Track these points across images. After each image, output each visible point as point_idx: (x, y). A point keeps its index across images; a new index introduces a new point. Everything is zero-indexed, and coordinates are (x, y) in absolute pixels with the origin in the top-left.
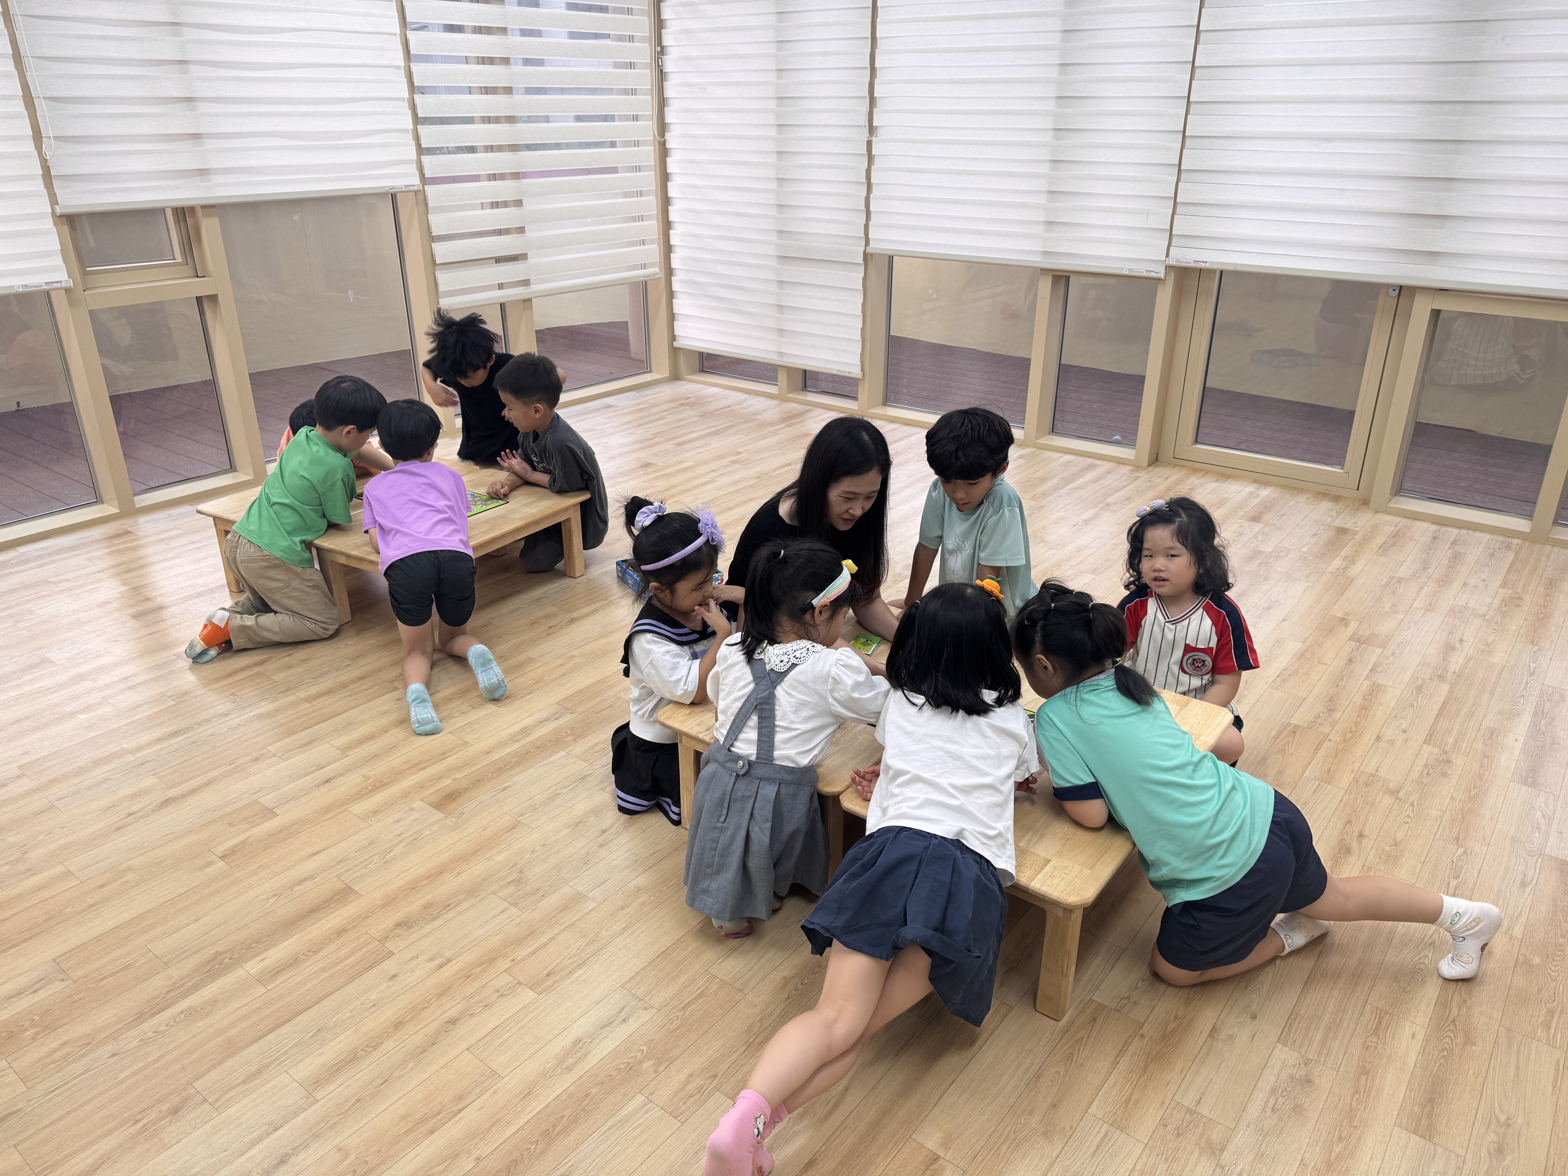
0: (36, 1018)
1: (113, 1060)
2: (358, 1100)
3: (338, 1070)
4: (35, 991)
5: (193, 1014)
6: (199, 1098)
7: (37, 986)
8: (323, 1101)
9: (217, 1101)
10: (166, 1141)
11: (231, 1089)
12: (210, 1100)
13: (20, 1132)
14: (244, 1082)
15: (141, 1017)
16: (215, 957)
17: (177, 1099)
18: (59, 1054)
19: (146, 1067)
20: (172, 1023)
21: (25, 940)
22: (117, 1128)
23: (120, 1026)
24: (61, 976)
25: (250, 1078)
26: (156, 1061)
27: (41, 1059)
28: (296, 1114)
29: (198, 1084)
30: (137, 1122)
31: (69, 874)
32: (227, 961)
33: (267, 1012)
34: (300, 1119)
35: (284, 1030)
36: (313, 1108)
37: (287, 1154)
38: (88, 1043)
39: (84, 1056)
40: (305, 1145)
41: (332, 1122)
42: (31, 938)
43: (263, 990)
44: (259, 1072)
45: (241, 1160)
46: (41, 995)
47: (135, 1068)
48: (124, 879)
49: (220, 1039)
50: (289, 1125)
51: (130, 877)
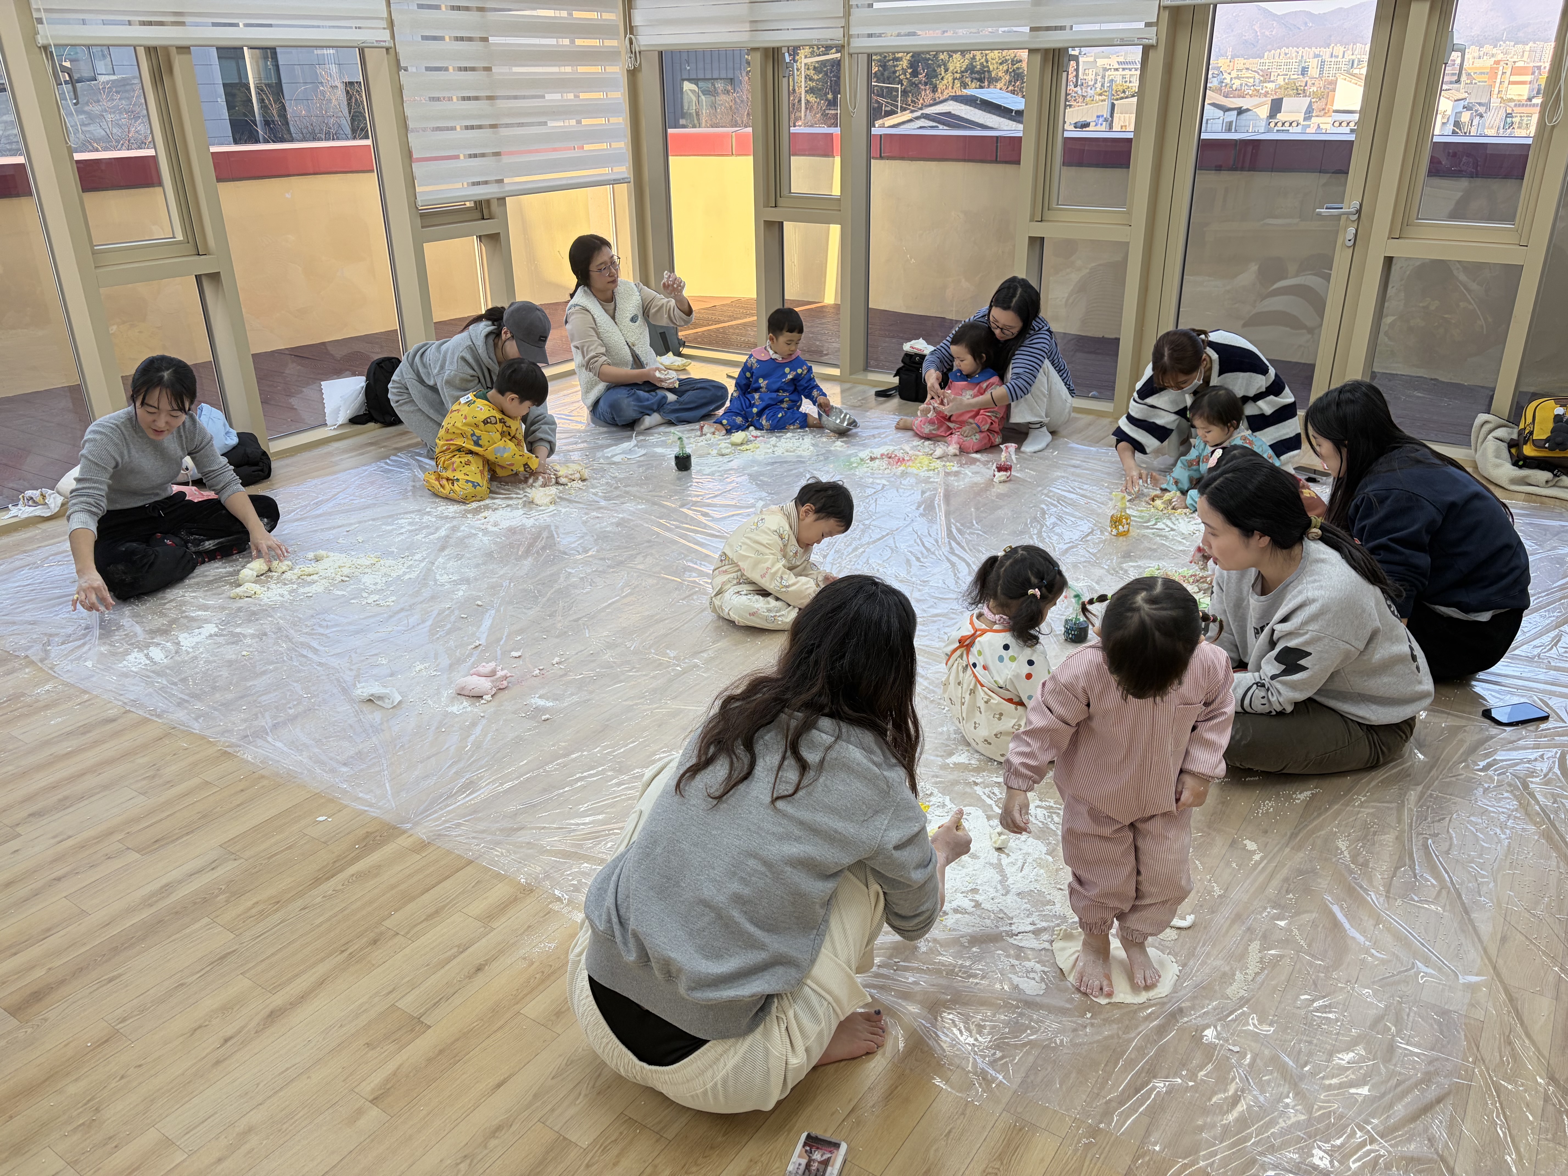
0: (223, 887)
1: (303, 912)
2: (529, 927)
3: (504, 908)
4: (213, 869)
5: (361, 876)
6: (391, 933)
7: (213, 865)
8: (499, 929)
9: (407, 933)
10: (374, 962)
11: (416, 926)
12: (402, 933)
13: (242, 965)
14: (426, 919)
15: (317, 881)
16: (367, 837)
17: (372, 934)
18: (254, 911)
19: (335, 915)
20: (346, 883)
21: (187, 834)
22: (328, 957)
23: (300, 888)
24: (233, 857)
25: (430, 917)
26: (342, 910)
27: (240, 915)
28: (479, 939)
29: (385, 923)
30: (343, 951)
31: (207, 783)
32: (378, 838)
33: (428, 872)
34: (484, 940)
35: (447, 884)
36: (492, 934)
37: (481, 965)
38: (278, 903)
39: (277, 910)
40: (494, 958)
41: (511, 942)
42: (192, 832)
43: (419, 857)
44: (437, 912)
45: (443, 971)
46: (220, 871)
47: (327, 916)
48: (261, 785)
49: (394, 892)
50: (476, 945)
51: (265, 782)
